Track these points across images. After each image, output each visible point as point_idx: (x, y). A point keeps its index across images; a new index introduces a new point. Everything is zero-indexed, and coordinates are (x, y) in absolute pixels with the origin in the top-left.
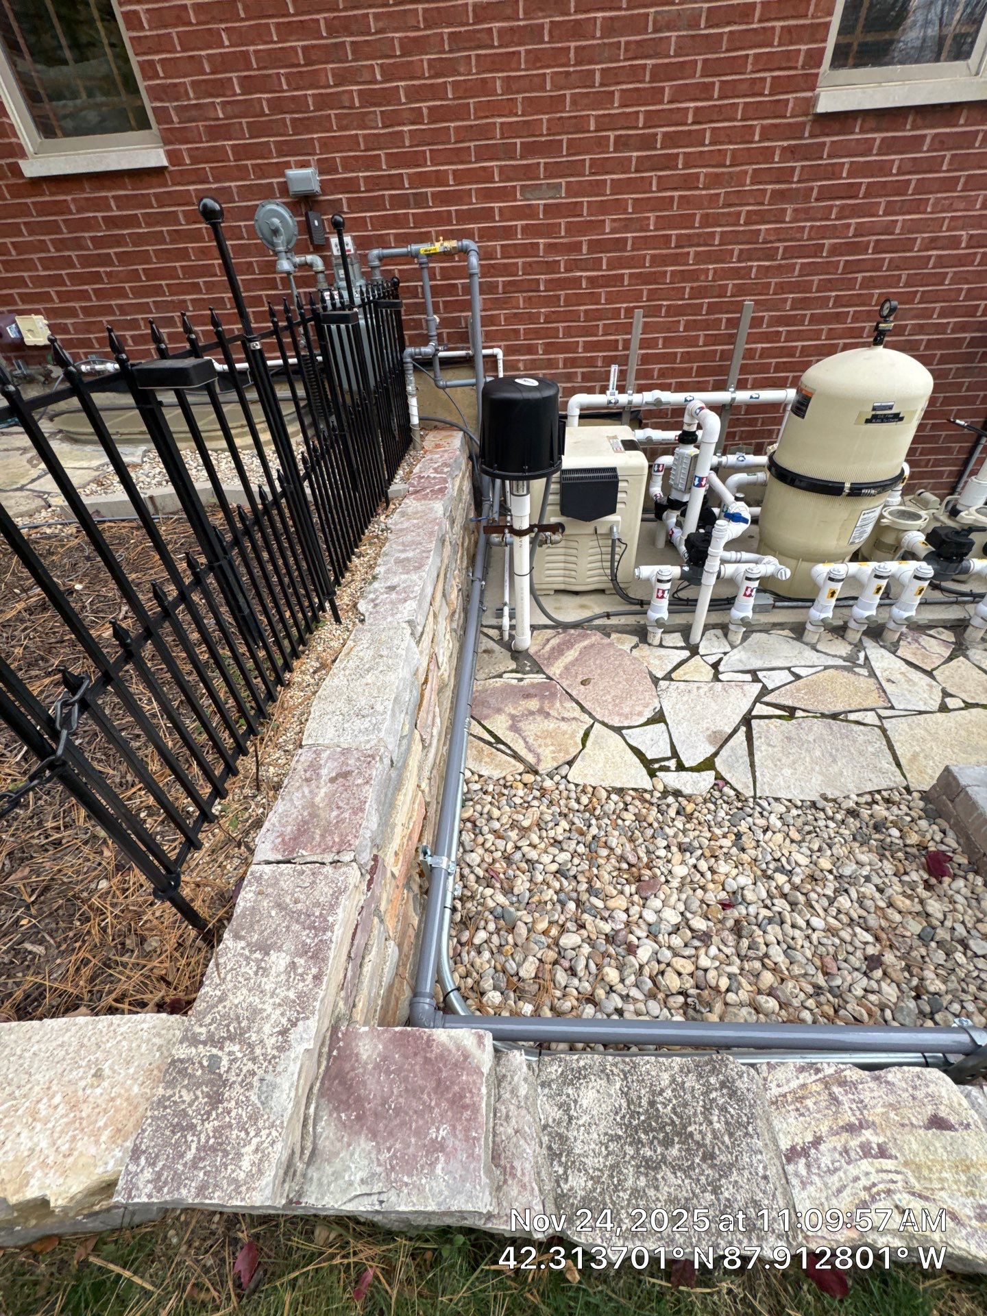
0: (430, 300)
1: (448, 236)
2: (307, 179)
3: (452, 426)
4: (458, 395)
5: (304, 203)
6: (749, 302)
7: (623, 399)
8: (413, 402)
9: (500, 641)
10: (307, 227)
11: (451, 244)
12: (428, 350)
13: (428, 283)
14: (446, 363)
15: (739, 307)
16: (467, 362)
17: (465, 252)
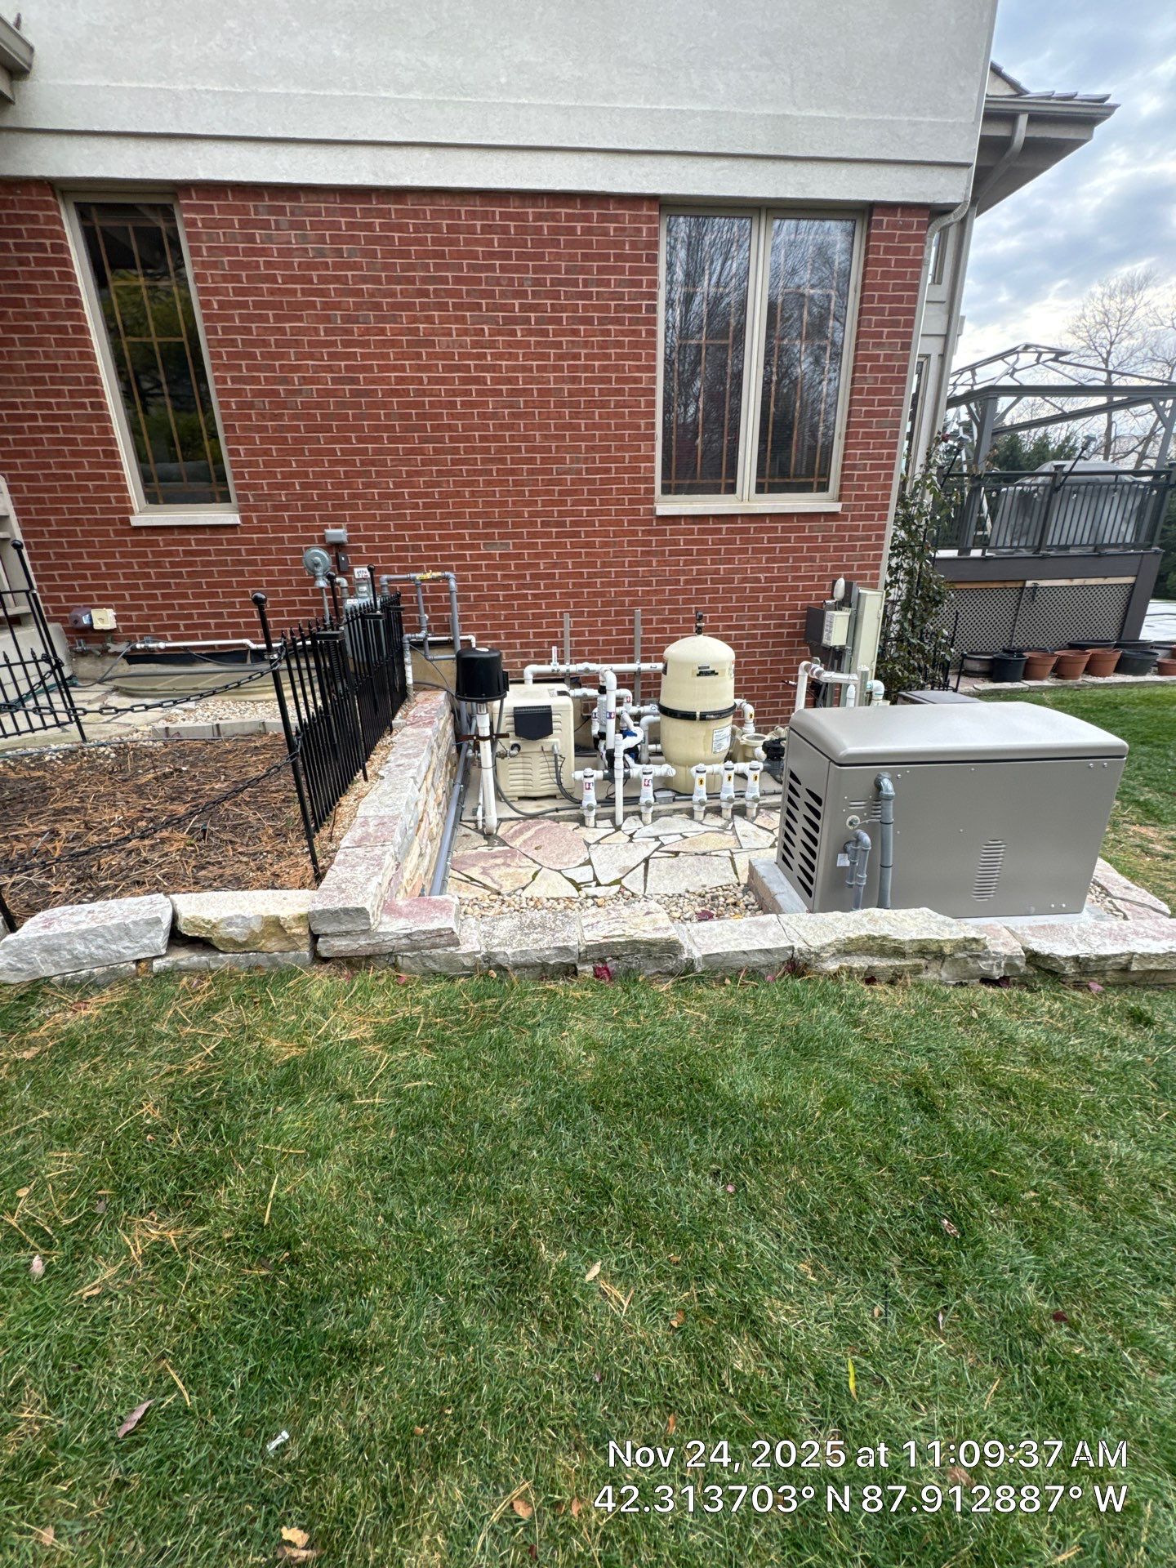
0: (422, 605)
1: (435, 569)
2: (339, 535)
3: (438, 688)
4: (442, 666)
5: (336, 548)
6: (638, 610)
7: (563, 668)
8: (409, 669)
9: (476, 829)
10: (336, 561)
11: (439, 574)
12: (421, 635)
13: (421, 595)
14: (433, 645)
15: (632, 613)
16: (449, 644)
17: (447, 579)
